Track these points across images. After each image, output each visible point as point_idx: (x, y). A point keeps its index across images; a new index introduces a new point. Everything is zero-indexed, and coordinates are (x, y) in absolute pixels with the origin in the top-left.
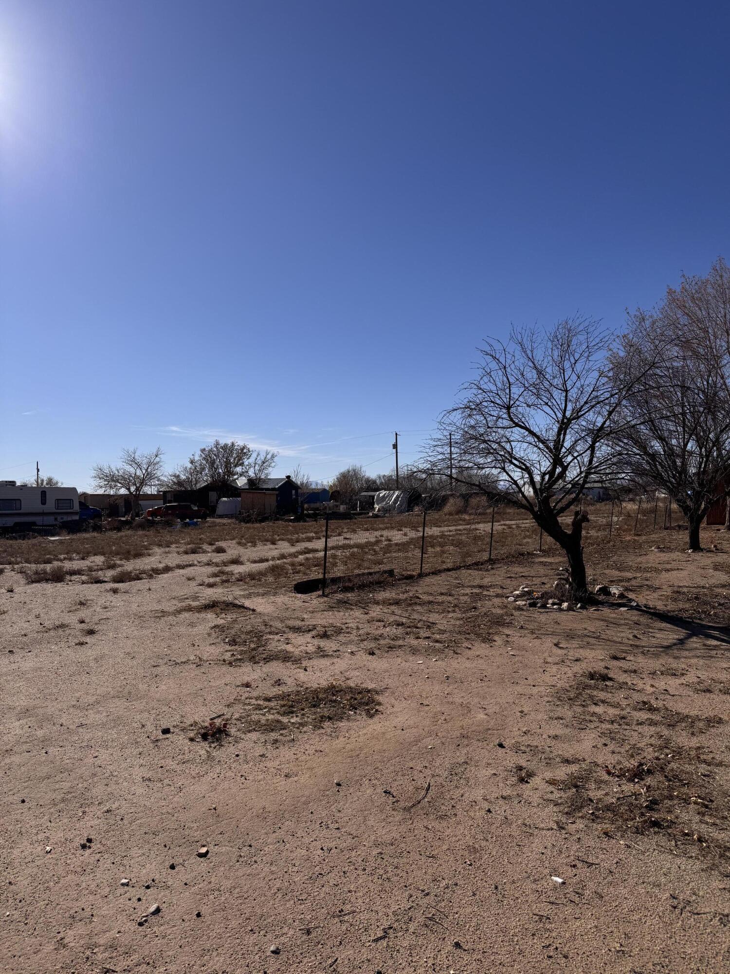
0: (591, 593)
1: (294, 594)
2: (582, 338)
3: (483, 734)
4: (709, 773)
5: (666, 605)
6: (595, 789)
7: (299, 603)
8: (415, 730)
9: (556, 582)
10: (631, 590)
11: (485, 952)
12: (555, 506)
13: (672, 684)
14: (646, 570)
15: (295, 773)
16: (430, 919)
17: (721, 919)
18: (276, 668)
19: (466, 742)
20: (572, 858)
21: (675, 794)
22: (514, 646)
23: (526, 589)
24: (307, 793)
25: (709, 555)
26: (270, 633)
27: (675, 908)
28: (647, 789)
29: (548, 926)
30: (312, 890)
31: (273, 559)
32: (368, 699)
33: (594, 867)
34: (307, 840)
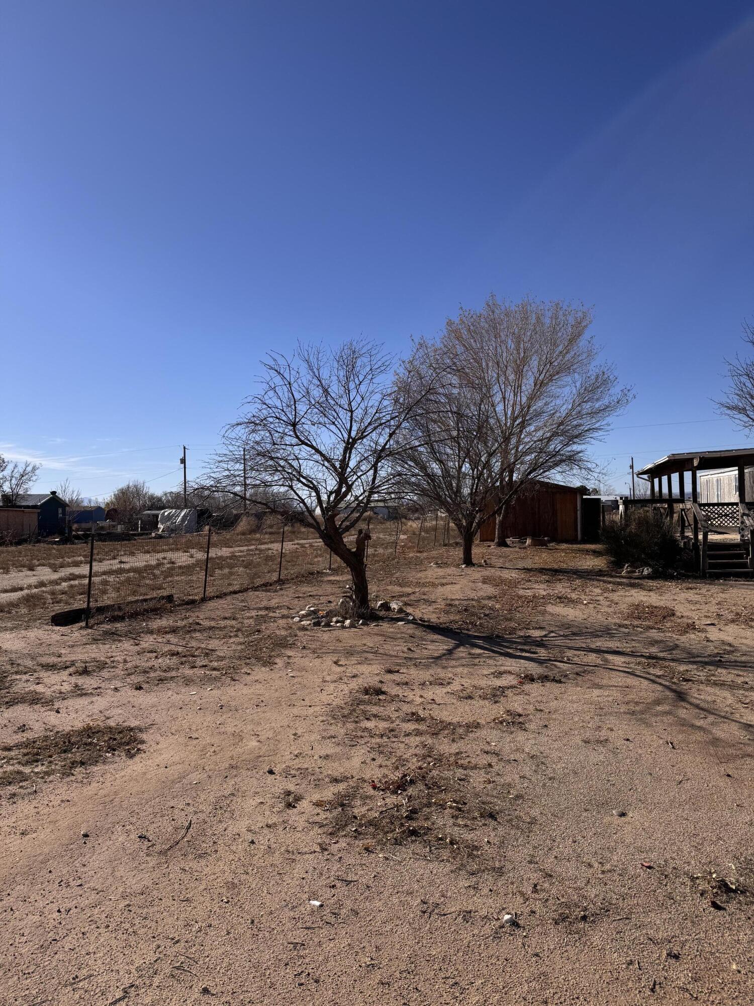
0: (373, 609)
1: (51, 627)
2: (365, 360)
3: (253, 763)
4: (464, 777)
5: (439, 618)
6: (360, 805)
7: (56, 637)
8: (179, 766)
9: (341, 601)
10: (410, 605)
11: (234, 993)
12: (341, 525)
13: (439, 693)
14: (424, 585)
15: (34, 829)
16: (178, 968)
17: (464, 916)
18: (21, 713)
19: (234, 772)
20: (332, 879)
21: (433, 801)
22: (295, 668)
23: (312, 609)
24: (46, 850)
25: (480, 569)
26: (17, 673)
27: (424, 912)
28: (408, 799)
29: (302, 953)
30: (42, 960)
31: (30, 587)
32: (129, 738)
33: (352, 884)
34: (41, 904)
